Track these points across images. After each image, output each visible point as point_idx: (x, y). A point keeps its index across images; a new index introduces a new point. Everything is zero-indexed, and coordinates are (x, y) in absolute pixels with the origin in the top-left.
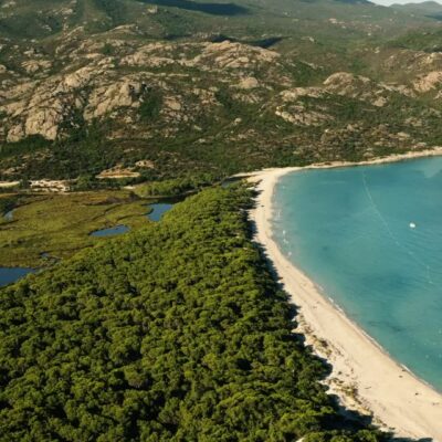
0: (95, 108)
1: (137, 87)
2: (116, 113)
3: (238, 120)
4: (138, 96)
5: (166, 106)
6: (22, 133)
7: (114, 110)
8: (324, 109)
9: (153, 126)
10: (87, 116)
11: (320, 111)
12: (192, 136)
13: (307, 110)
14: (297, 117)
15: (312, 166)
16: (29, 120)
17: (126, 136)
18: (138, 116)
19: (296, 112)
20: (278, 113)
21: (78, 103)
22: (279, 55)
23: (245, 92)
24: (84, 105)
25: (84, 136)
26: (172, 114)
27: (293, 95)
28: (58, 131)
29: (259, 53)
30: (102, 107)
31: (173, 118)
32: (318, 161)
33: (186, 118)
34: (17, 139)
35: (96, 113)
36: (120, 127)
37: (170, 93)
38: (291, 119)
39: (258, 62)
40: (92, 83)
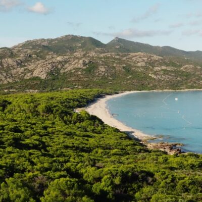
0: (66, 68)
1: (87, 61)
2: (74, 70)
3: (130, 76)
4: (87, 64)
5: (99, 69)
6: (31, 76)
7: (74, 69)
8: (173, 74)
9: (90, 76)
10: (62, 71)
11: (170, 75)
12: (107, 81)
13: (164, 74)
14: (158, 76)
15: (155, 91)
16: (35, 71)
17: (77, 79)
18: (84, 72)
19: (159, 75)
20: (150, 75)
21: (59, 66)
22: (162, 58)
23: (138, 67)
24: (62, 67)
25: (58, 78)
26: (100, 72)
27: (159, 68)
28: (47, 76)
29: (153, 57)
30: (69, 68)
31: (99, 74)
32: (158, 89)
33: (106, 74)
34: (28, 78)
35: (66, 70)
36: (75, 76)
37: (102, 65)
38: (155, 77)
39: (151, 60)
40: (68, 60)
